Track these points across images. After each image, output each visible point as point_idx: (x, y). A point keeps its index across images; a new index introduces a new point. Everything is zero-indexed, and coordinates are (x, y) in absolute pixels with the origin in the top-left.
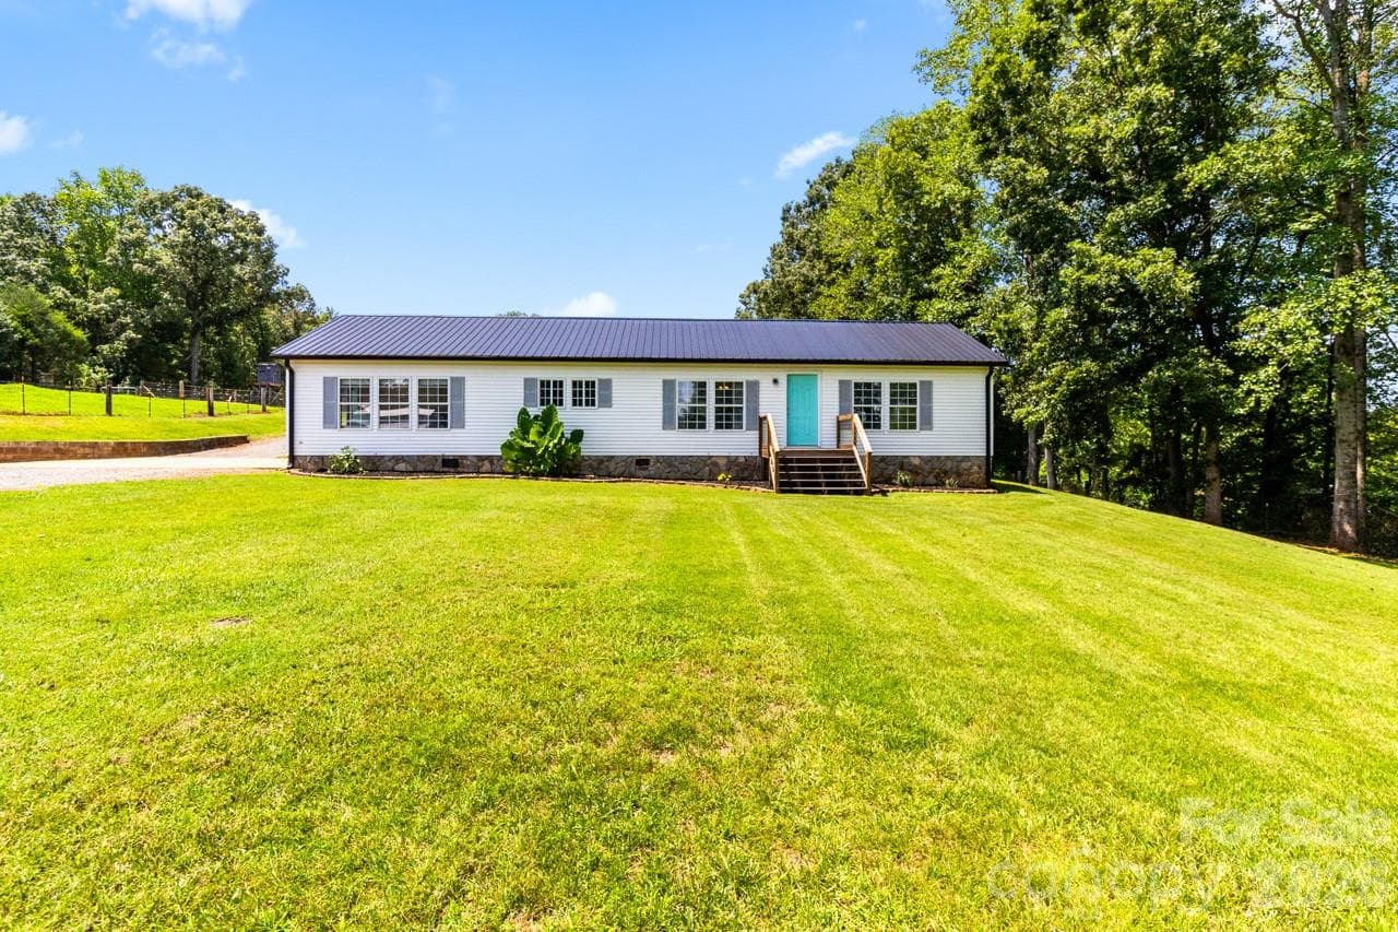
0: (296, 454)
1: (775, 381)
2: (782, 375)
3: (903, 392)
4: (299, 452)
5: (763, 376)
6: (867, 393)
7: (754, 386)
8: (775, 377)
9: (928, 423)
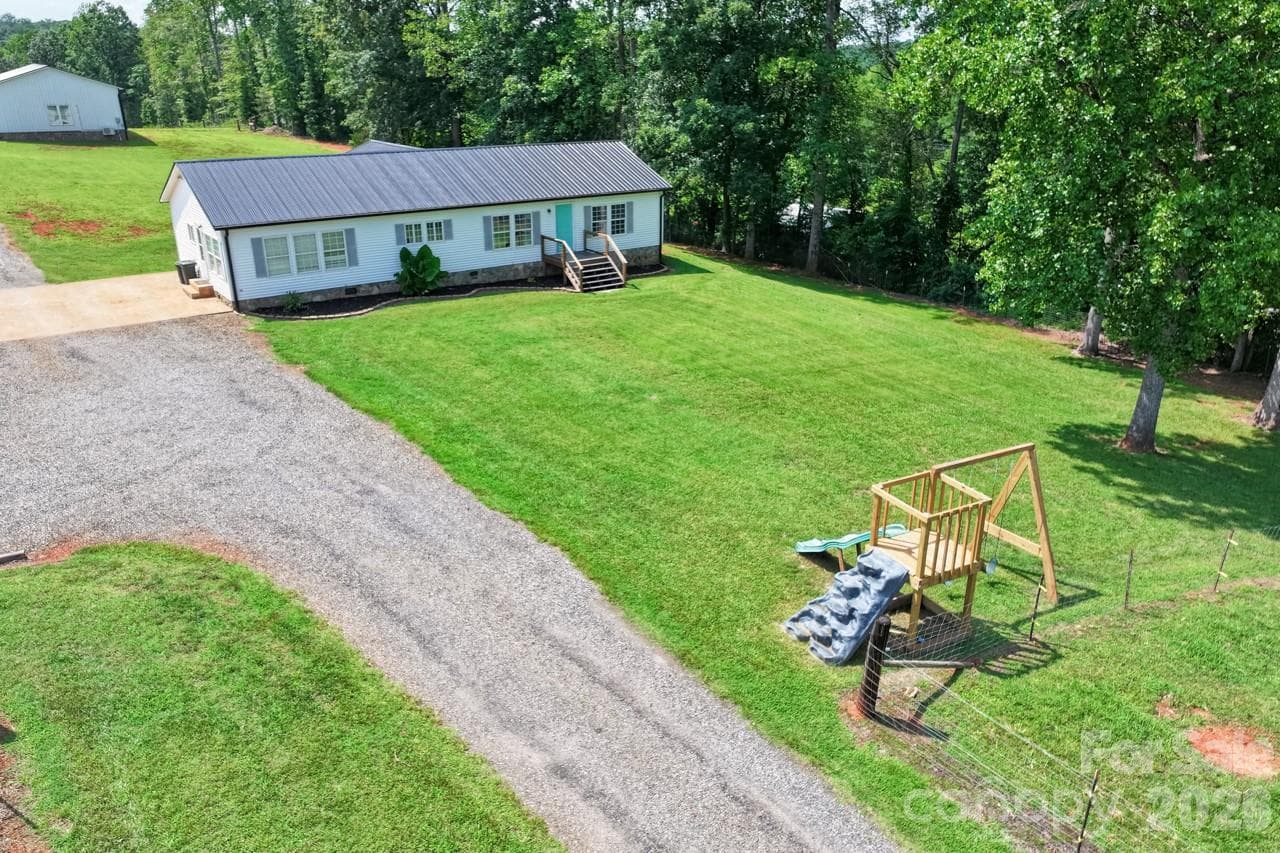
0: (240, 299)
1: (549, 211)
2: (552, 206)
3: (618, 210)
4: (241, 297)
5: (542, 208)
6: (597, 213)
7: (537, 215)
8: (548, 208)
9: (631, 230)
